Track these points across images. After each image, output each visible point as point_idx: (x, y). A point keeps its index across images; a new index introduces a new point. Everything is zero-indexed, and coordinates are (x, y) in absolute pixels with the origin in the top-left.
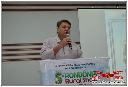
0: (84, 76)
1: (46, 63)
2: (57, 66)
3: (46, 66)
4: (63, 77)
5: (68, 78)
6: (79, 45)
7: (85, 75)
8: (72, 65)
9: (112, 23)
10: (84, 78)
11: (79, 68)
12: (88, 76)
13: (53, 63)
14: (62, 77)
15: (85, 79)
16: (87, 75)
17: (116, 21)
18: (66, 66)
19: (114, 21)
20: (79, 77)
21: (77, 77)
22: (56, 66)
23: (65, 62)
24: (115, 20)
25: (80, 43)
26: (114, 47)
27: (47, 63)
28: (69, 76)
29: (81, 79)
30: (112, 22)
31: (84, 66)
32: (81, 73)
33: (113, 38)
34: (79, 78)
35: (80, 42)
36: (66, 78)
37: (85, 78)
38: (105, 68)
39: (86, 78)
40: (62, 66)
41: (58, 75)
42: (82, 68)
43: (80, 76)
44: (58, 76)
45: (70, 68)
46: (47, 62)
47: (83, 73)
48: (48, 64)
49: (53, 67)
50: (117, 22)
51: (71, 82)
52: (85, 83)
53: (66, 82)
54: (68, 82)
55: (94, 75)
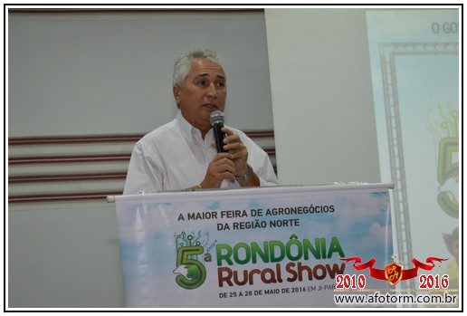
0: (290, 258)
1: (141, 205)
2: (186, 216)
3: (142, 216)
4: (210, 260)
5: (231, 263)
7: (294, 253)
8: (245, 214)
9: (397, 58)
10: (293, 265)
11: (273, 224)
12: (306, 258)
13: (168, 204)
14: (205, 260)
15: (295, 269)
16: (303, 253)
17: (409, 49)
18: (219, 215)
19: (400, 49)
20: (274, 260)
21: (266, 260)
22: (181, 217)
23: (217, 203)
24: (405, 45)
25: (273, 136)
26: (401, 149)
27: (145, 207)
28: (232, 258)
29: (278, 266)
30: (395, 54)
31: (293, 216)
32: (280, 244)
33: (397, 116)
34: (273, 266)
35: (273, 132)
36: (219, 264)
37: (296, 262)
38: (376, 225)
39: (300, 264)
40: (205, 216)
41: (188, 252)
42: (285, 223)
43: (277, 254)
44: (188, 256)
45: (235, 226)
46: (144, 201)
47: (289, 245)
48: (149, 208)
49: (167, 221)
50: (415, 54)
51: (241, 279)
52: (297, 283)
53: (221, 281)
54: (228, 279)
55: (332, 250)
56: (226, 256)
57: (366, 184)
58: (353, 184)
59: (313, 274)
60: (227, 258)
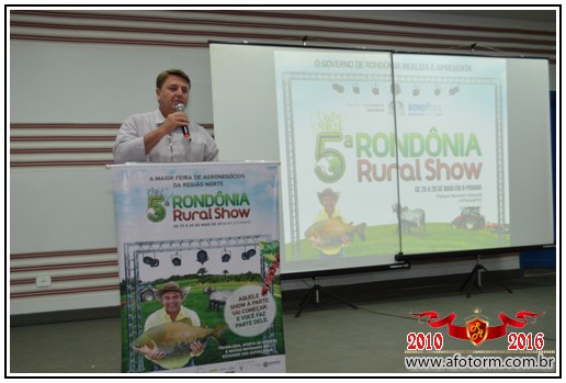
0: (217, 205)
1: (127, 171)
3: (127, 178)
4: (169, 205)
5: (181, 207)
6: (210, 131)
7: (220, 202)
8: (190, 178)
9: (293, 82)
10: (219, 209)
11: (207, 184)
12: (227, 205)
13: (143, 171)
15: (220, 211)
16: (225, 202)
17: (301, 76)
19: (295, 76)
20: (207, 206)
21: (202, 206)
22: (151, 179)
24: (298, 73)
25: (213, 128)
26: (293, 138)
28: (182, 204)
29: (210, 210)
30: (291, 79)
31: (219, 180)
33: (291, 118)
34: (206, 209)
35: (213, 125)
37: (220, 207)
38: (269, 186)
40: (166, 178)
41: (155, 200)
42: (214, 184)
44: (155, 202)
46: (128, 168)
48: (132, 173)
49: (142, 181)
50: (304, 79)
51: (187, 217)
52: (221, 220)
53: (175, 217)
54: (179, 217)
55: (242, 201)
56: (178, 202)
57: (263, 161)
58: (255, 162)
59: (230, 215)
60: (179, 204)
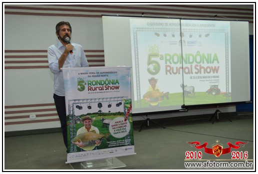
0: (106, 84)
8: (95, 73)
11: (102, 76)
12: (110, 84)
17: (141, 29)
21: (100, 85)
24: (140, 28)
26: (138, 56)
27: (70, 71)
29: (103, 86)
31: (107, 74)
33: (137, 47)
36: (88, 85)
38: (127, 77)
39: (108, 86)
40: (85, 73)
41: (81, 82)
42: (105, 76)
43: (103, 83)
45: (92, 76)
50: (143, 31)
51: (94, 89)
52: (107, 90)
53: (89, 89)
55: (116, 83)
56: (90, 83)
57: (124, 66)
58: (121, 66)
59: (111, 88)
60: (90, 84)
